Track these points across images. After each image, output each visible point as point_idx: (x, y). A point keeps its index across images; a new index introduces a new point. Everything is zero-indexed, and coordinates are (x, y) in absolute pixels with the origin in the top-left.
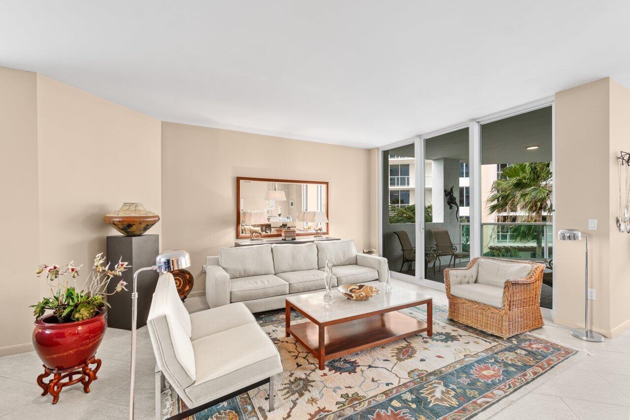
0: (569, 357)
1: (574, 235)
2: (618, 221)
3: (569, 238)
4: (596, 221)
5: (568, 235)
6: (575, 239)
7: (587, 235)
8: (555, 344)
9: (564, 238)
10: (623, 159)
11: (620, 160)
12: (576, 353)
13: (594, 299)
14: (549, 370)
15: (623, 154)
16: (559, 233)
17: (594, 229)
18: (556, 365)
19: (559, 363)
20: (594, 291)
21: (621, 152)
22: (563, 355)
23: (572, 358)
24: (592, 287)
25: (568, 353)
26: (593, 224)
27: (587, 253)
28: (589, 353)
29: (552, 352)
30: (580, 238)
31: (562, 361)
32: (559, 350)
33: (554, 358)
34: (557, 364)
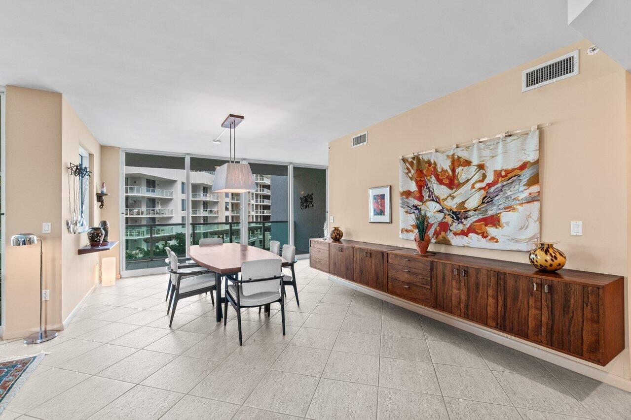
0: (27, 367)
1: (30, 239)
2: (67, 224)
3: (24, 242)
4: (50, 224)
5: (23, 239)
6: (30, 244)
7: (42, 239)
8: (9, 362)
9: (17, 243)
10: (72, 170)
11: (70, 170)
12: (34, 360)
13: (48, 299)
14: (6, 394)
15: (72, 165)
16: (13, 238)
17: (48, 232)
18: (13, 384)
19: (17, 380)
20: (48, 291)
21: (71, 163)
22: (20, 369)
23: (31, 367)
24: (46, 289)
25: (25, 364)
26: (46, 228)
27: (41, 256)
28: (47, 353)
29: (7, 373)
30: (36, 242)
31: (21, 375)
32: (14, 366)
33: (11, 378)
34: (15, 381)
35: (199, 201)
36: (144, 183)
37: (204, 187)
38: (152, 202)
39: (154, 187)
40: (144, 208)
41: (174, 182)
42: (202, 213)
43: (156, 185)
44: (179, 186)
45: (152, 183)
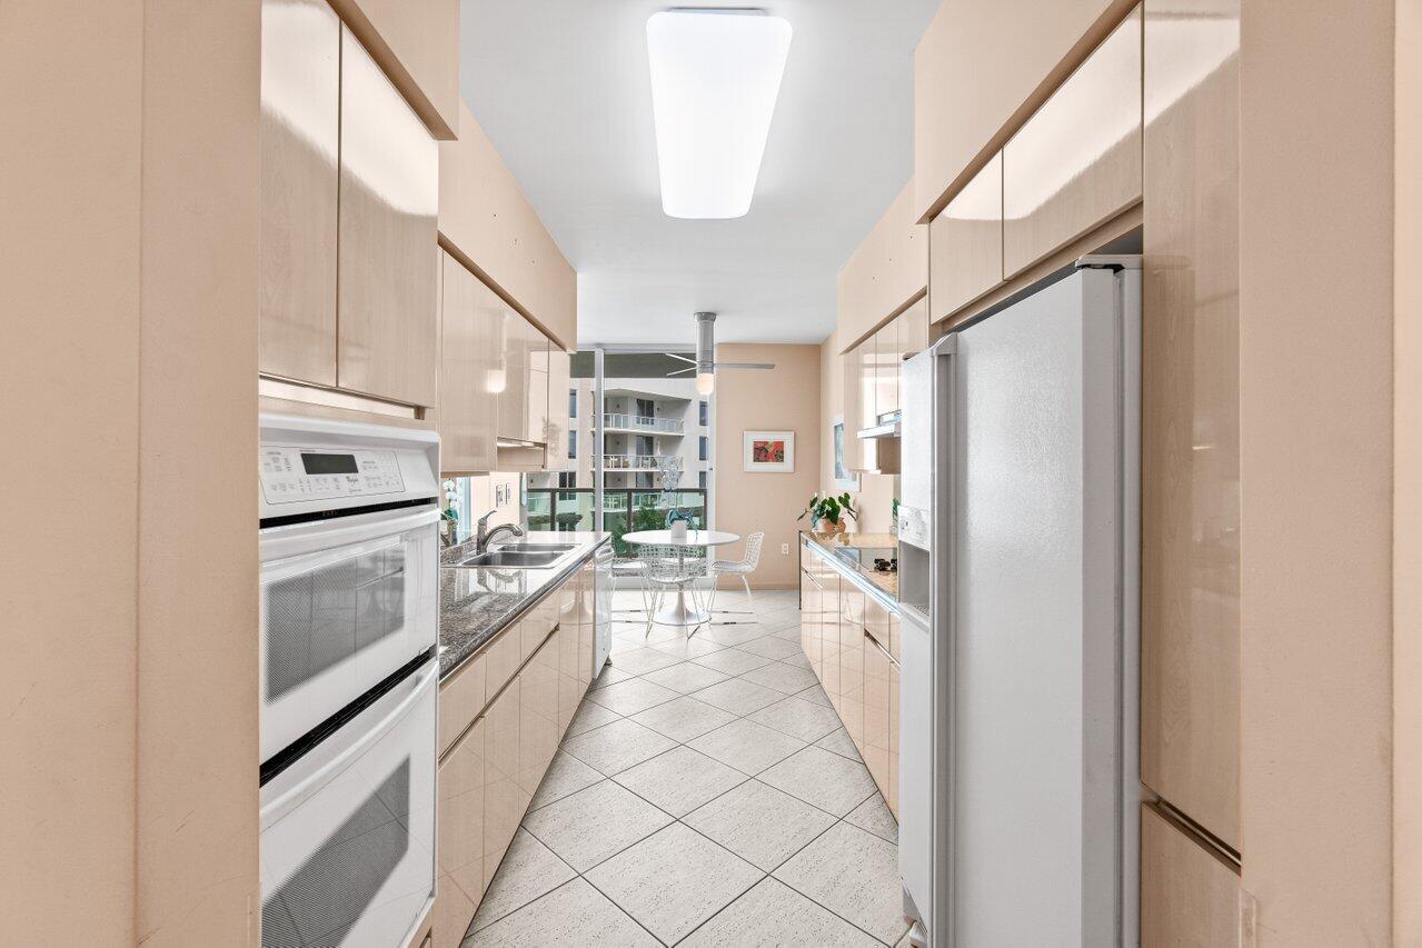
36: (633, 407)
38: (648, 443)
39: (651, 414)
40: (631, 455)
41: (686, 402)
43: (655, 410)
44: (694, 410)
45: (647, 407)
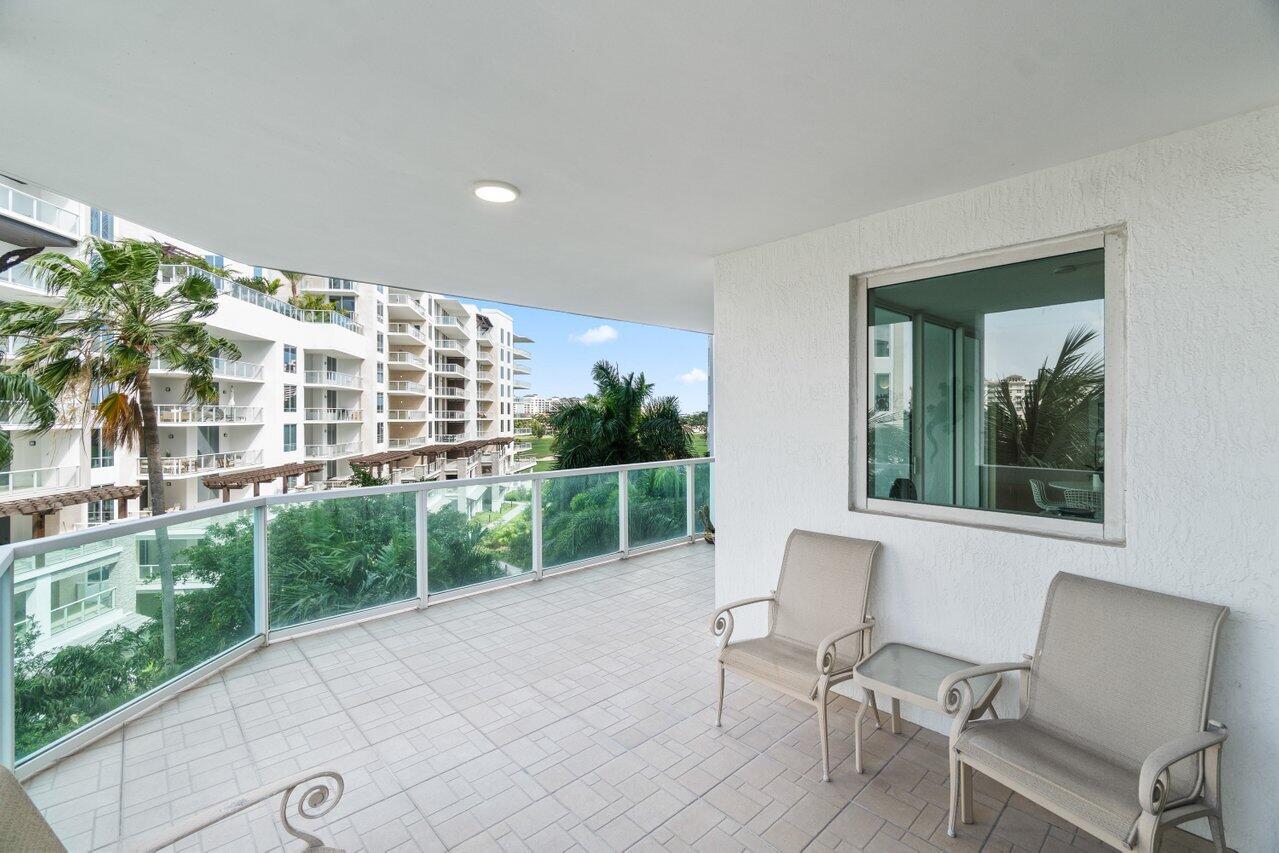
35: (320, 390)
37: (329, 359)
41: (267, 344)
42: (326, 417)
